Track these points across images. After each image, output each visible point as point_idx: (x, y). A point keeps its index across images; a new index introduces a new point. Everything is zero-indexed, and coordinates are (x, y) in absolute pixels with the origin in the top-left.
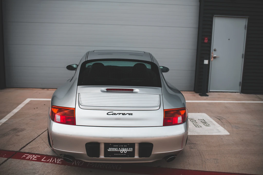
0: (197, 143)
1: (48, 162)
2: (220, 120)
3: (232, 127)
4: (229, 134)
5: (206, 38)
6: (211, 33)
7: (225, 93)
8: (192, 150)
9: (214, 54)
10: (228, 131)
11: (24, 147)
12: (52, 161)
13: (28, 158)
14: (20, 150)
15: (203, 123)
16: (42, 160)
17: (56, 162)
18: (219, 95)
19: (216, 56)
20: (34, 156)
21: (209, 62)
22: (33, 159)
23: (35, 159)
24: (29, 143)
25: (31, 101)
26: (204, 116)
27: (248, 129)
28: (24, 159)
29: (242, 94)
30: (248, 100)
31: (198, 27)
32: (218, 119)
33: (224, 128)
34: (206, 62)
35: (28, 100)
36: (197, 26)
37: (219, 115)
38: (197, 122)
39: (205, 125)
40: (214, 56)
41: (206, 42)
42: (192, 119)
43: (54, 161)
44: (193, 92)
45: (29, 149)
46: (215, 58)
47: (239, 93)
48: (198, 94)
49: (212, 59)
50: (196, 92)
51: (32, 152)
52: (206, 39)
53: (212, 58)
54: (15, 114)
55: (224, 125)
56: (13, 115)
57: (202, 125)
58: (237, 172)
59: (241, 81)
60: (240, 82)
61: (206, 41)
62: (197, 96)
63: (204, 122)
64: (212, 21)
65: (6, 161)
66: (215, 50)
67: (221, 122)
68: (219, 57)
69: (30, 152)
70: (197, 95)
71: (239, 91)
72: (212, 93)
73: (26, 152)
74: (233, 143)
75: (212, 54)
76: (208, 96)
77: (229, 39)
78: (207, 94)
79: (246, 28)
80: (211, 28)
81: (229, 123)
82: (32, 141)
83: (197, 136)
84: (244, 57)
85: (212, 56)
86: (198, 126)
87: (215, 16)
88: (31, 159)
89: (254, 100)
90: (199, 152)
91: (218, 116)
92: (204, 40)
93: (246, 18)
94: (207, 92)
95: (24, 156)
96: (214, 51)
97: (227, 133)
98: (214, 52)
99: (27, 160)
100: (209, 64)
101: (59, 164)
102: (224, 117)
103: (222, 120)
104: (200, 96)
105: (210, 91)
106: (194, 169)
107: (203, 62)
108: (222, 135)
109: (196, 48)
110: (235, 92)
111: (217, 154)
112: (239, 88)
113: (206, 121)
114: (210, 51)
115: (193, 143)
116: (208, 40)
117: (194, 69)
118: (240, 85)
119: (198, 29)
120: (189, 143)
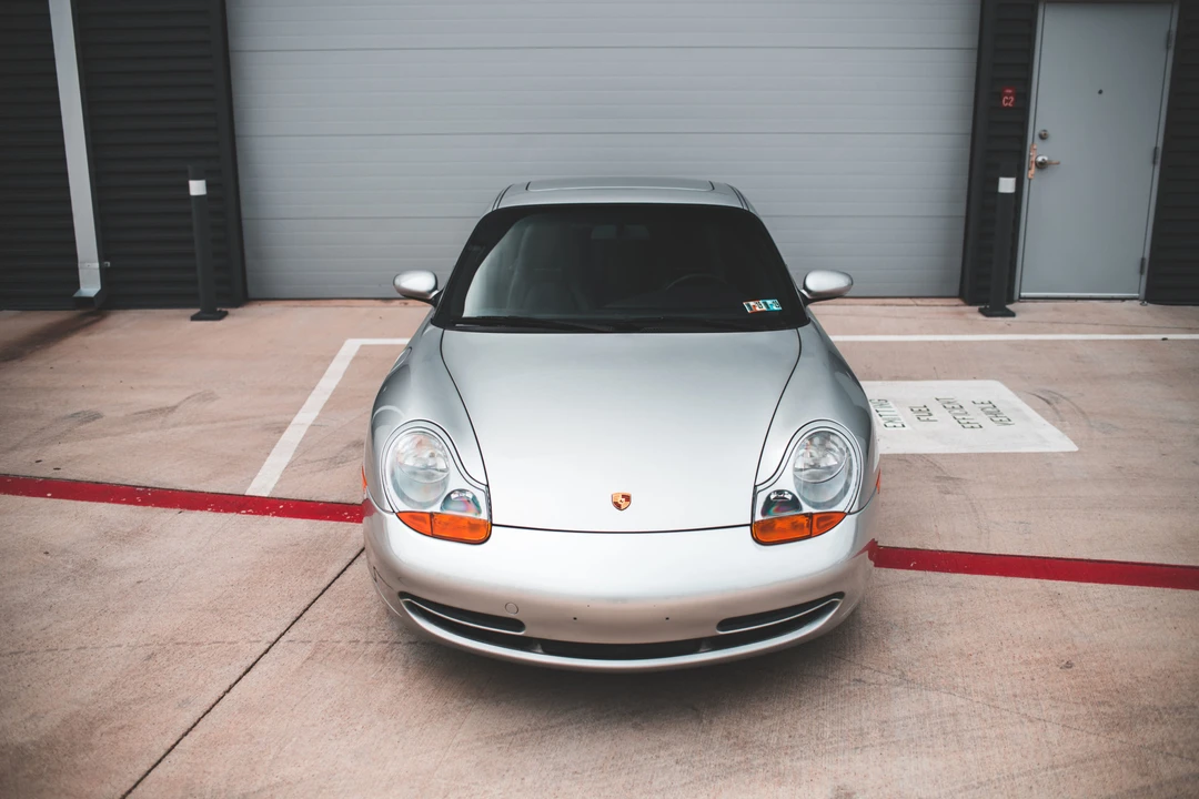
0: (963, 476)
2: (1049, 403)
3: (1092, 426)
4: (1076, 449)
5: (1009, 91)
6: (1028, 67)
7: (1080, 303)
8: (948, 496)
9: (1037, 152)
10: (1075, 441)
15: (991, 413)
18: (1056, 309)
19: (1046, 158)
21: (1019, 185)
25: (363, 346)
26: (996, 391)
27: (1147, 431)
29: (1150, 306)
30: (1169, 331)
31: (975, 44)
32: (1044, 399)
33: (1062, 429)
34: (1007, 185)
35: (351, 347)
36: (972, 40)
37: (1048, 388)
38: (966, 410)
39: (996, 422)
40: (1040, 159)
41: (1010, 104)
42: (949, 403)
44: (957, 301)
46: (1041, 166)
47: (1137, 303)
48: (976, 308)
49: (1031, 172)
50: (970, 303)
52: (1009, 95)
53: (1030, 169)
54: (332, 395)
55: (1062, 421)
56: (326, 398)
57: (984, 419)
58: (1085, 556)
59: (1147, 256)
60: (1143, 259)
61: (1008, 101)
62: (971, 316)
63: (994, 412)
64: (1033, 23)
66: (1043, 137)
67: (1054, 409)
68: (1058, 164)
70: (972, 312)
71: (1136, 295)
72: (1030, 305)
74: (1085, 476)
75: (1030, 153)
76: (1012, 314)
77: (1100, 92)
78: (1009, 307)
79: (1173, 44)
80: (1029, 51)
81: (1083, 413)
83: (965, 457)
84: (1159, 160)
85: (1033, 159)
86: (969, 425)
90: (972, 503)
91: (1042, 391)
92: (1000, 96)
93: (1172, 3)
94: (1011, 301)
96: (1037, 141)
97: (1072, 447)
98: (1038, 144)
100: (1018, 193)
102: (1065, 394)
103: (1058, 403)
104: (981, 317)
105: (1023, 294)
106: (952, 549)
107: (996, 183)
108: (1053, 453)
109: (969, 128)
110: (1123, 299)
111: (1028, 509)
112: (1136, 283)
113: (1000, 406)
114: (1023, 139)
115: (952, 478)
116: (1016, 95)
117: (961, 210)
118: (1142, 272)
119: (976, 52)
120: (938, 477)
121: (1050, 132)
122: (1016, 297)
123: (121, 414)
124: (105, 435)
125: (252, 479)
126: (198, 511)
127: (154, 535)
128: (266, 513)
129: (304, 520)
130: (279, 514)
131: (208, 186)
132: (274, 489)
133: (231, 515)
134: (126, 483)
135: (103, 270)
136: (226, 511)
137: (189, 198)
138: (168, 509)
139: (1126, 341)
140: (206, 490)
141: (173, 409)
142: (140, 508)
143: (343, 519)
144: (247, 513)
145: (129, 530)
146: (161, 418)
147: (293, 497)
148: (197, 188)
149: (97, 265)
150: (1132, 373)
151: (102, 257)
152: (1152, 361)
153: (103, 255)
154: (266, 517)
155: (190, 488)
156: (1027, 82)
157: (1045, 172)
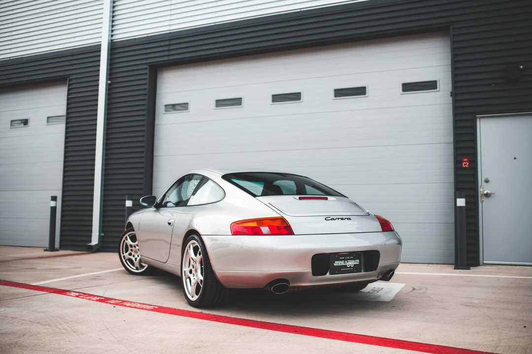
5: (466, 160)
6: (474, 148)
9: (484, 189)
19: (489, 192)
31: (453, 141)
34: (461, 202)
36: (451, 139)
40: (485, 192)
41: (467, 166)
46: (487, 195)
49: (482, 199)
52: (466, 162)
53: (481, 197)
61: (466, 164)
64: (474, 127)
66: (487, 181)
68: (495, 194)
72: (486, 267)
75: (481, 190)
77: (515, 158)
80: (474, 141)
85: (482, 193)
87: (480, 118)
92: (462, 162)
94: (478, 265)
96: (484, 183)
105: (485, 262)
109: (453, 181)
114: (475, 182)
116: (469, 161)
121: (490, 178)
122: (481, 263)
135: (100, 237)
148: (128, 203)
149: (98, 234)
151: (100, 232)
153: (102, 231)
156: (475, 155)
157: (489, 198)
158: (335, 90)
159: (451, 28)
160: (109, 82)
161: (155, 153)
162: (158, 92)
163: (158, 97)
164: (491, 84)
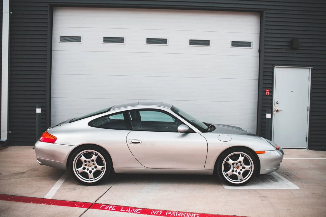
0: (267, 196)
1: (127, 212)
2: (288, 176)
3: (302, 182)
4: (299, 188)
6: (272, 84)
7: (290, 150)
8: (263, 202)
9: (275, 107)
10: (298, 186)
11: (98, 199)
12: (130, 211)
13: (106, 208)
14: (95, 202)
16: (121, 210)
17: (134, 212)
19: (279, 109)
20: (112, 207)
21: (272, 116)
22: (112, 209)
23: (113, 209)
24: (101, 196)
27: (319, 183)
28: (103, 209)
29: (310, 151)
30: (316, 157)
32: (286, 174)
33: (294, 183)
36: (257, 77)
38: (264, 177)
39: (274, 181)
40: (277, 109)
43: (133, 211)
45: (104, 201)
46: (277, 111)
47: (306, 150)
49: (274, 113)
51: (108, 204)
52: (268, 92)
55: (293, 180)
57: (270, 180)
60: (307, 137)
61: (267, 93)
64: (273, 73)
65: (86, 211)
66: (277, 103)
67: (290, 177)
68: (282, 110)
69: (106, 204)
71: (305, 148)
73: (102, 203)
74: (304, 196)
77: (292, 91)
79: (310, 79)
80: (272, 80)
81: (298, 178)
82: (104, 194)
83: (267, 190)
84: (309, 110)
85: (275, 109)
87: (276, 67)
88: (110, 209)
89: (323, 157)
90: (271, 204)
91: (285, 172)
92: (265, 92)
93: (309, 68)
95: (102, 207)
98: (276, 105)
99: (106, 210)
100: (271, 118)
101: (138, 213)
102: (292, 173)
103: (290, 176)
107: (265, 115)
108: (293, 189)
109: (257, 101)
110: (302, 149)
112: (305, 144)
113: (274, 176)
114: (272, 104)
115: (264, 196)
116: (270, 92)
117: (255, 123)
118: (306, 141)
119: (258, 80)
120: (260, 196)
121: (279, 102)
123: (8, 174)
124: (2, 180)
125: (46, 194)
126: (28, 203)
127: (12, 210)
128: (50, 204)
129: (62, 206)
130: (54, 204)
131: (42, 111)
132: (53, 196)
133: (38, 204)
134: (6, 194)
135: (8, 134)
136: (37, 203)
137: (36, 114)
138: (18, 202)
139: (305, 159)
140: (31, 196)
141: (24, 173)
142: (9, 202)
143: (75, 206)
144: (44, 204)
145: (4, 208)
146: (20, 175)
147: (59, 199)
148: (39, 111)
149: (7, 132)
150: (310, 168)
151: (8, 130)
152: (314, 165)
153: (9, 130)
154: (50, 205)
155: (26, 196)
156: (272, 88)
157: (278, 113)
158: (190, 40)
159: (264, 12)
160: (11, 13)
161: (53, 72)
162: (54, 25)
163: (54, 29)
164: (283, 49)
